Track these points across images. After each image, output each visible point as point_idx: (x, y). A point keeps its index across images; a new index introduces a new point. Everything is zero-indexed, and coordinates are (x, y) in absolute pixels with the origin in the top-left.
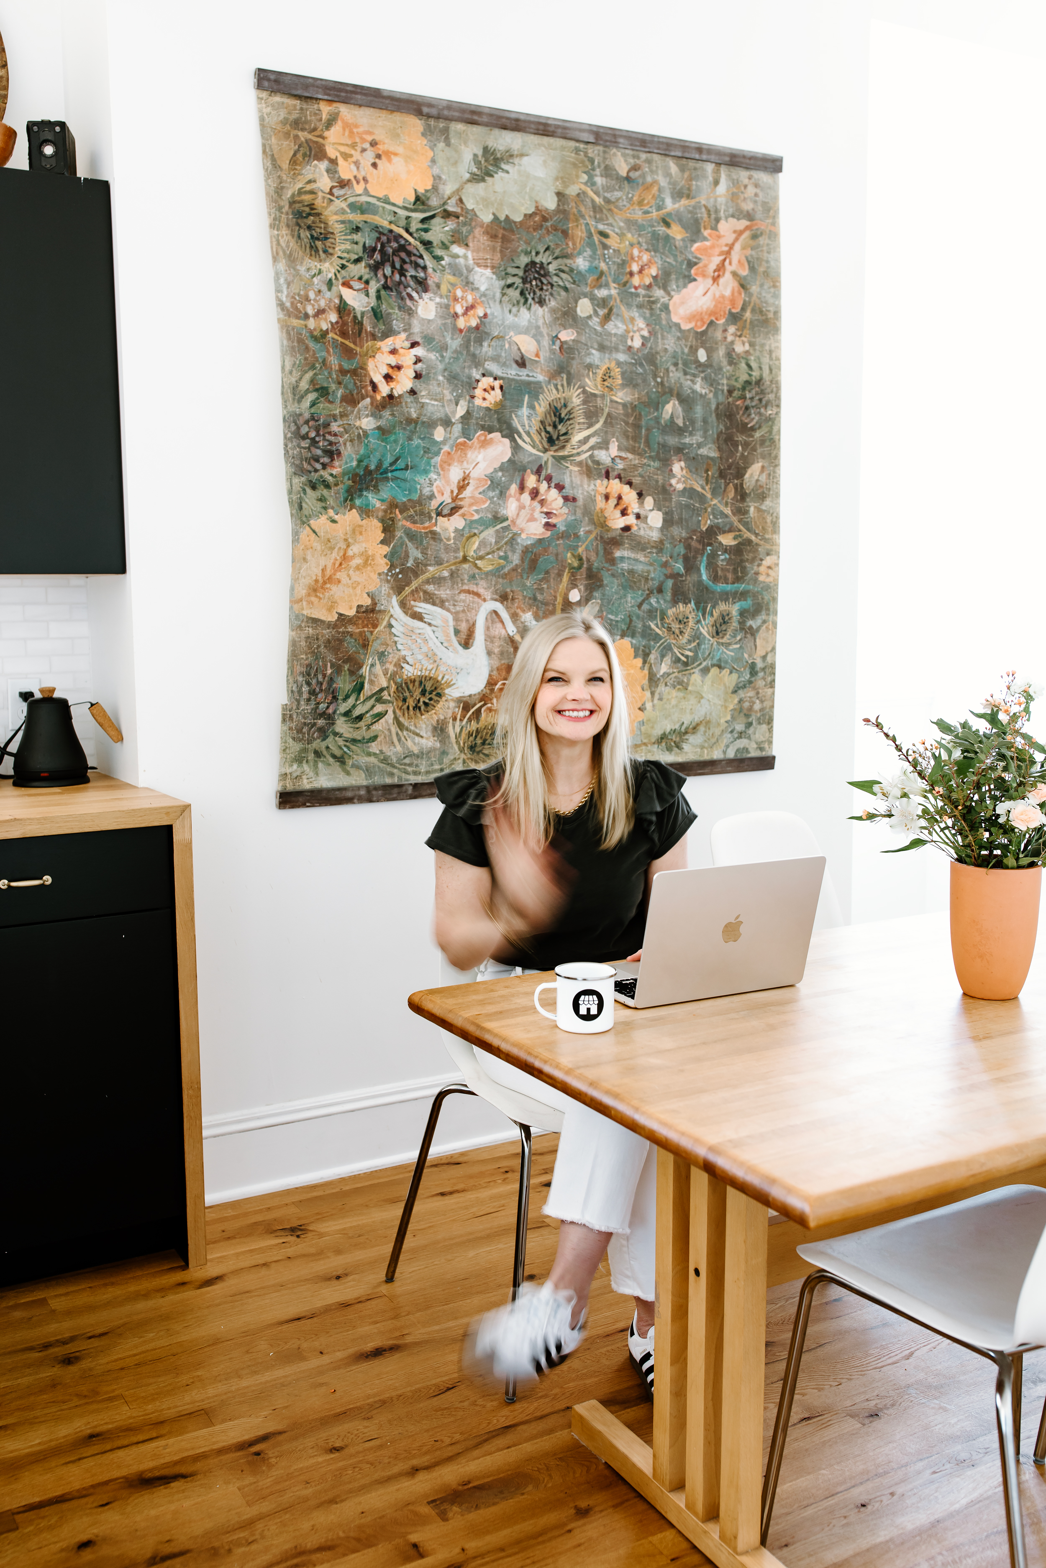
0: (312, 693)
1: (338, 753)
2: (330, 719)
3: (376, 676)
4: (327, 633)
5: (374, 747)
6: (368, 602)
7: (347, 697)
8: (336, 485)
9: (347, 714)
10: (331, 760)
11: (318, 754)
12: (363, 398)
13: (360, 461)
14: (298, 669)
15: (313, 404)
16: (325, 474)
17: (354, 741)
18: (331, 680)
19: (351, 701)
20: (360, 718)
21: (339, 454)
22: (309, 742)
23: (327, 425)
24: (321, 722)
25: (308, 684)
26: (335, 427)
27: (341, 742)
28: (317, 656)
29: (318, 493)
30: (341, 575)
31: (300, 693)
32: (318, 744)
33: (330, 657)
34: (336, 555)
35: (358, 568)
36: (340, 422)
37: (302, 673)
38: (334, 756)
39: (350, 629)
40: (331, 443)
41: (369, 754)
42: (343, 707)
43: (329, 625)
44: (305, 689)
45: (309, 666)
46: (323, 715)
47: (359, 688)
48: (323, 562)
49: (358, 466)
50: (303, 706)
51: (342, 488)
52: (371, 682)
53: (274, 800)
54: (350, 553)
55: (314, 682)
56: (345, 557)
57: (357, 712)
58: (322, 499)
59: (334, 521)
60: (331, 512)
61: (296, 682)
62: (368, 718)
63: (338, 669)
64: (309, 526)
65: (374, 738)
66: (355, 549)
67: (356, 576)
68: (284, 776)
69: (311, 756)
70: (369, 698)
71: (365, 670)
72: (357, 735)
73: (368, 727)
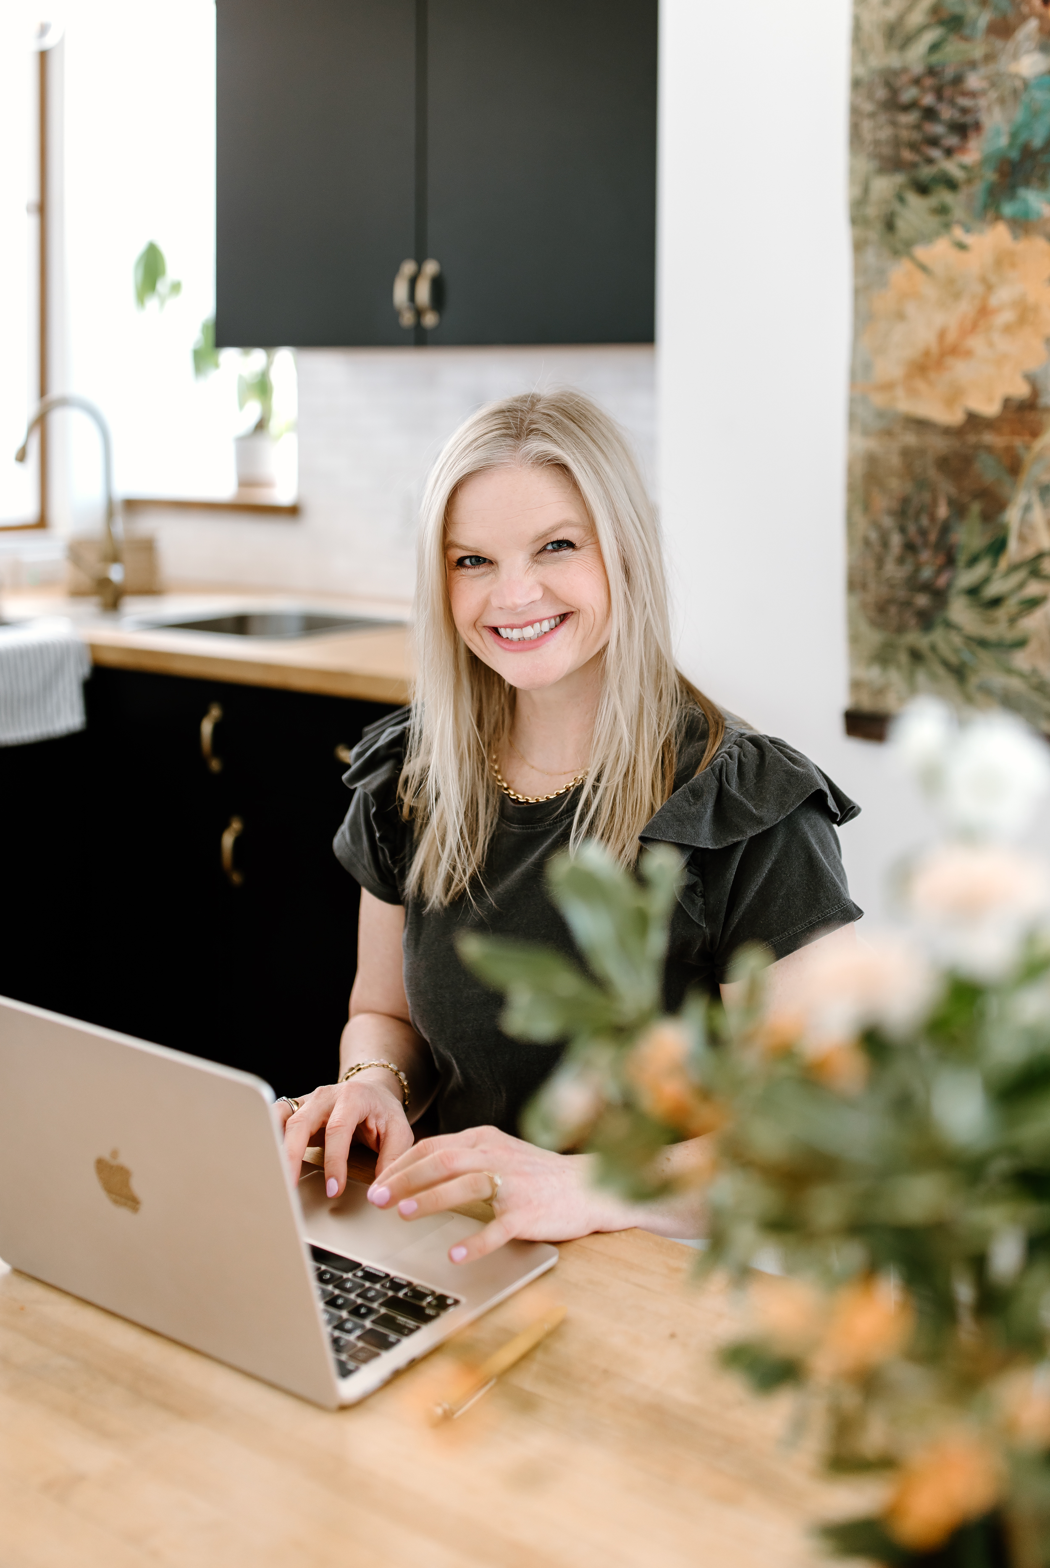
0: (910, 547)
1: (953, 659)
2: (940, 597)
3: (1032, 528)
4: (939, 444)
5: (1021, 660)
6: (1021, 390)
7: (973, 561)
8: (969, 181)
9: (973, 592)
10: (941, 671)
11: (916, 656)
12: (1023, 19)
13: (1014, 136)
14: (882, 502)
15: (934, 48)
16: (951, 167)
17: (983, 643)
18: (945, 529)
19: (981, 569)
20: (996, 602)
21: (977, 126)
22: (901, 629)
23: (958, 80)
24: (922, 600)
25: (903, 530)
26: (973, 81)
27: (957, 640)
28: (922, 484)
29: (932, 201)
30: (977, 343)
31: (885, 543)
32: (914, 638)
33: (946, 487)
34: (965, 307)
35: (1008, 329)
36: (983, 71)
37: (891, 513)
38: (946, 664)
39: (988, 438)
40: (964, 111)
41: (1010, 671)
42: (966, 578)
43: (947, 431)
44: (896, 540)
45: (905, 501)
46: (927, 588)
47: (998, 547)
48: (940, 319)
49: (1011, 145)
50: (891, 569)
51: (979, 189)
52: (1023, 539)
53: (837, 724)
54: (994, 301)
55: (912, 529)
56: (984, 312)
57: (993, 590)
58: (942, 210)
59: (962, 247)
60: (958, 233)
61: (876, 525)
62: (1011, 605)
63: (959, 510)
64: (913, 259)
65: (1021, 643)
66: (1003, 295)
67: (1003, 344)
68: (856, 685)
69: (903, 658)
70: (1014, 568)
71: (1012, 516)
72: (990, 633)
73: (1012, 621)
